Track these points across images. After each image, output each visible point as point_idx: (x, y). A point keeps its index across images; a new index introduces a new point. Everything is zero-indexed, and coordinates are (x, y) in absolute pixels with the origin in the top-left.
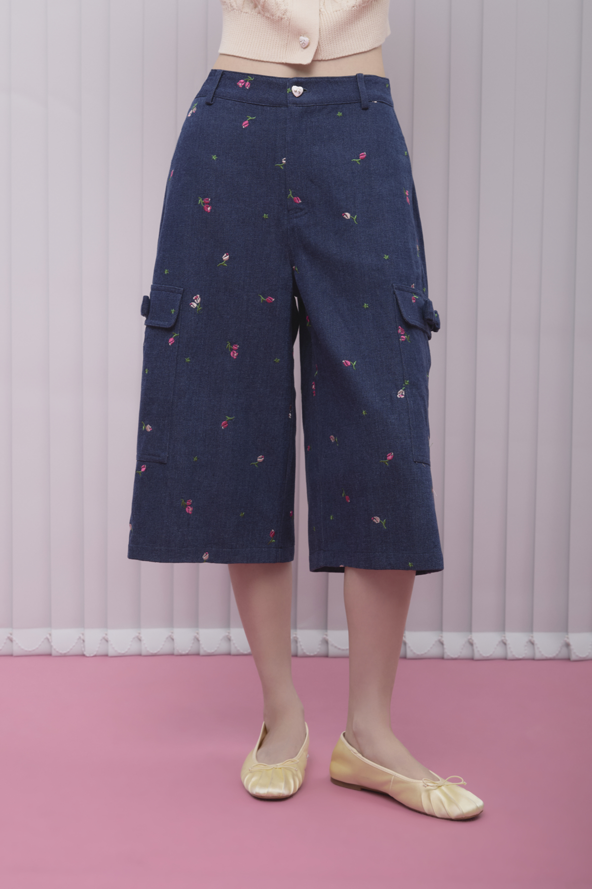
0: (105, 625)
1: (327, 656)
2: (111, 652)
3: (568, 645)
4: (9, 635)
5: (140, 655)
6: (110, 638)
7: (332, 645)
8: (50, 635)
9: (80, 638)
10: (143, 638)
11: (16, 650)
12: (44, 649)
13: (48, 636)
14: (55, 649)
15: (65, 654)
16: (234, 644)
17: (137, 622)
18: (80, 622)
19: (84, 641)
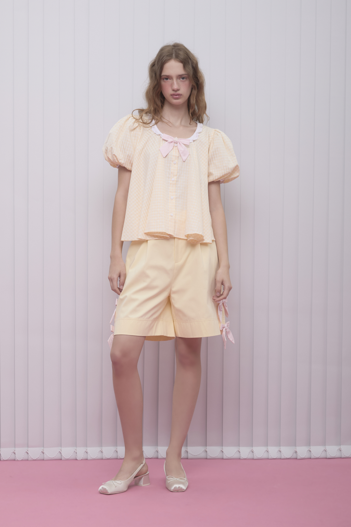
0: (86, 446)
1: (187, 459)
2: (89, 458)
3: (296, 452)
4: (42, 451)
5: (102, 459)
6: (88, 451)
7: (190, 453)
8: (61, 450)
9: (75, 451)
10: (103, 451)
11: (46, 457)
12: (58, 457)
13: (60, 451)
14: (63, 457)
15: (68, 459)
16: (145, 453)
17: (101, 444)
18: (75, 445)
19: (76, 453)
